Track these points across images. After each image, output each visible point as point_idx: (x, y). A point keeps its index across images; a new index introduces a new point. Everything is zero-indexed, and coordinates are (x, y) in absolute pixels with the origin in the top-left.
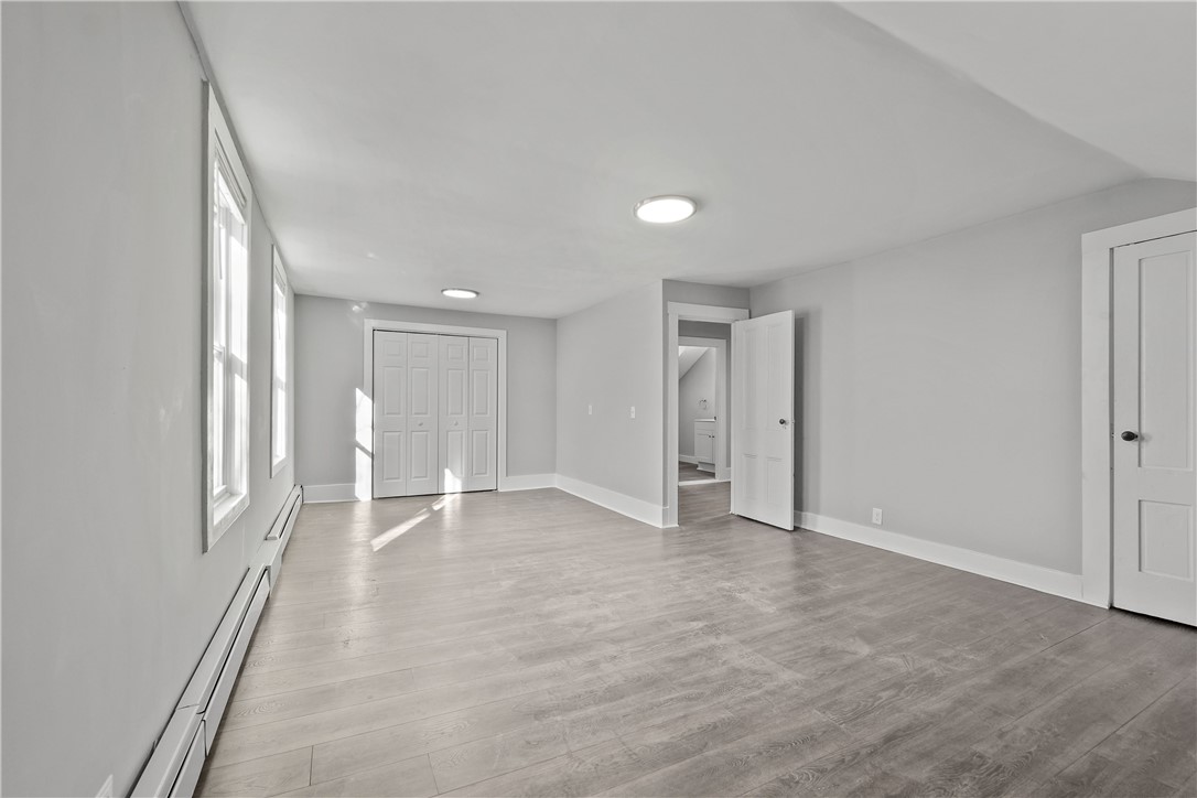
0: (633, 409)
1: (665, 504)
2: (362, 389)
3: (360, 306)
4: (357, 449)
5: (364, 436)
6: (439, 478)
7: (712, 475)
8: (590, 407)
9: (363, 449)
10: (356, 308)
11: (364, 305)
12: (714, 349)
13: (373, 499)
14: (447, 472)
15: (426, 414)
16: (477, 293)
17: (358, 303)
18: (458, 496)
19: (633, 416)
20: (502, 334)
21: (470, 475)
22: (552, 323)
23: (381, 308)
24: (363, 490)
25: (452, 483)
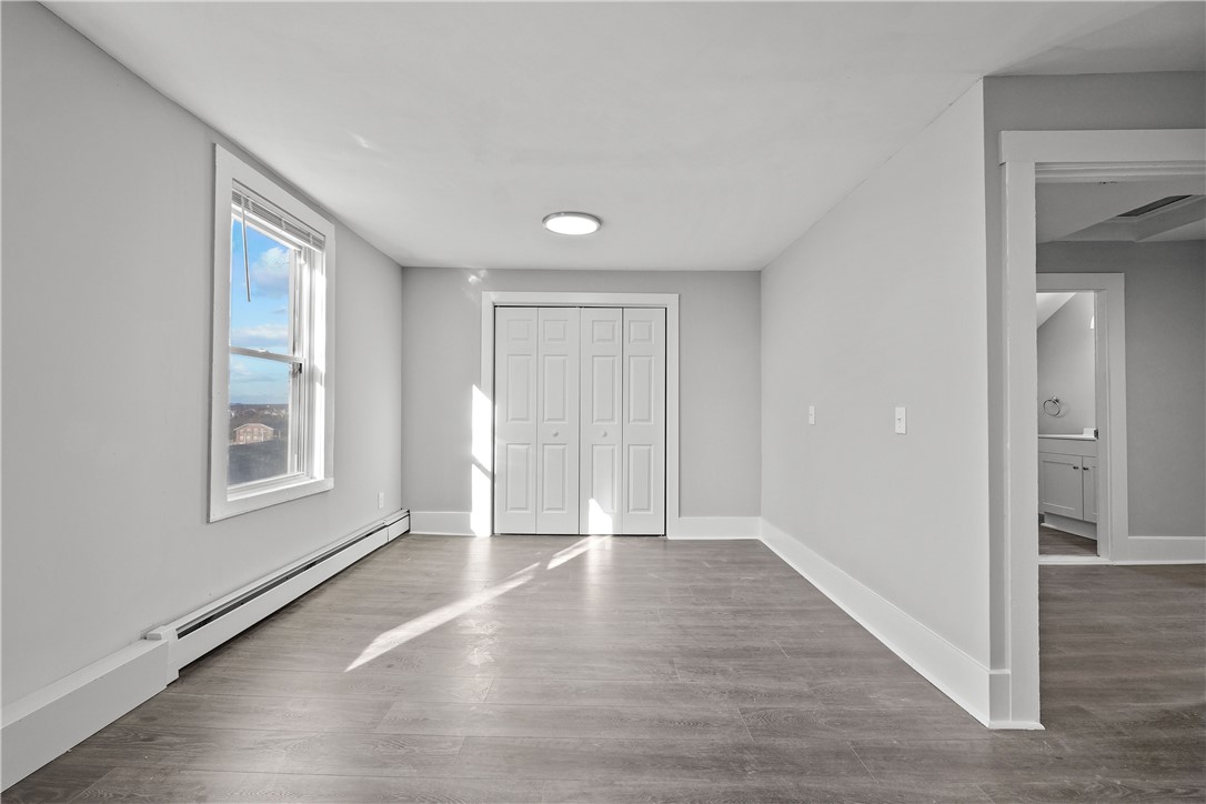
0: (900, 412)
1: (997, 659)
2: (479, 387)
3: (477, 276)
4: (474, 467)
5: (480, 448)
6: (580, 512)
7: (1091, 546)
8: (812, 410)
9: (479, 466)
10: (472, 278)
11: (483, 273)
12: (1089, 299)
13: (493, 533)
14: (593, 503)
15: (563, 419)
16: (598, 219)
17: (474, 272)
18: (609, 542)
19: (900, 428)
20: (671, 300)
21: (625, 508)
22: (751, 281)
23: (504, 275)
24: (479, 522)
25: (600, 520)
